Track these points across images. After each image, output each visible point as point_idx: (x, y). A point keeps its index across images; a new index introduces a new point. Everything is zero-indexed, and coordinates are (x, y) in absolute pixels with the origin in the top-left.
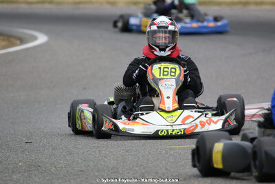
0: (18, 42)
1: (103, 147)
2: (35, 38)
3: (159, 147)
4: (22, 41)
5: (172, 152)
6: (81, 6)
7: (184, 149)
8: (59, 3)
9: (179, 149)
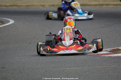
0: (1, 23)
1: (36, 69)
2: (9, 22)
3: (61, 69)
4: (3, 23)
5: (66, 71)
6: (30, 7)
7: (71, 69)
8: (20, 6)
9: (69, 69)
